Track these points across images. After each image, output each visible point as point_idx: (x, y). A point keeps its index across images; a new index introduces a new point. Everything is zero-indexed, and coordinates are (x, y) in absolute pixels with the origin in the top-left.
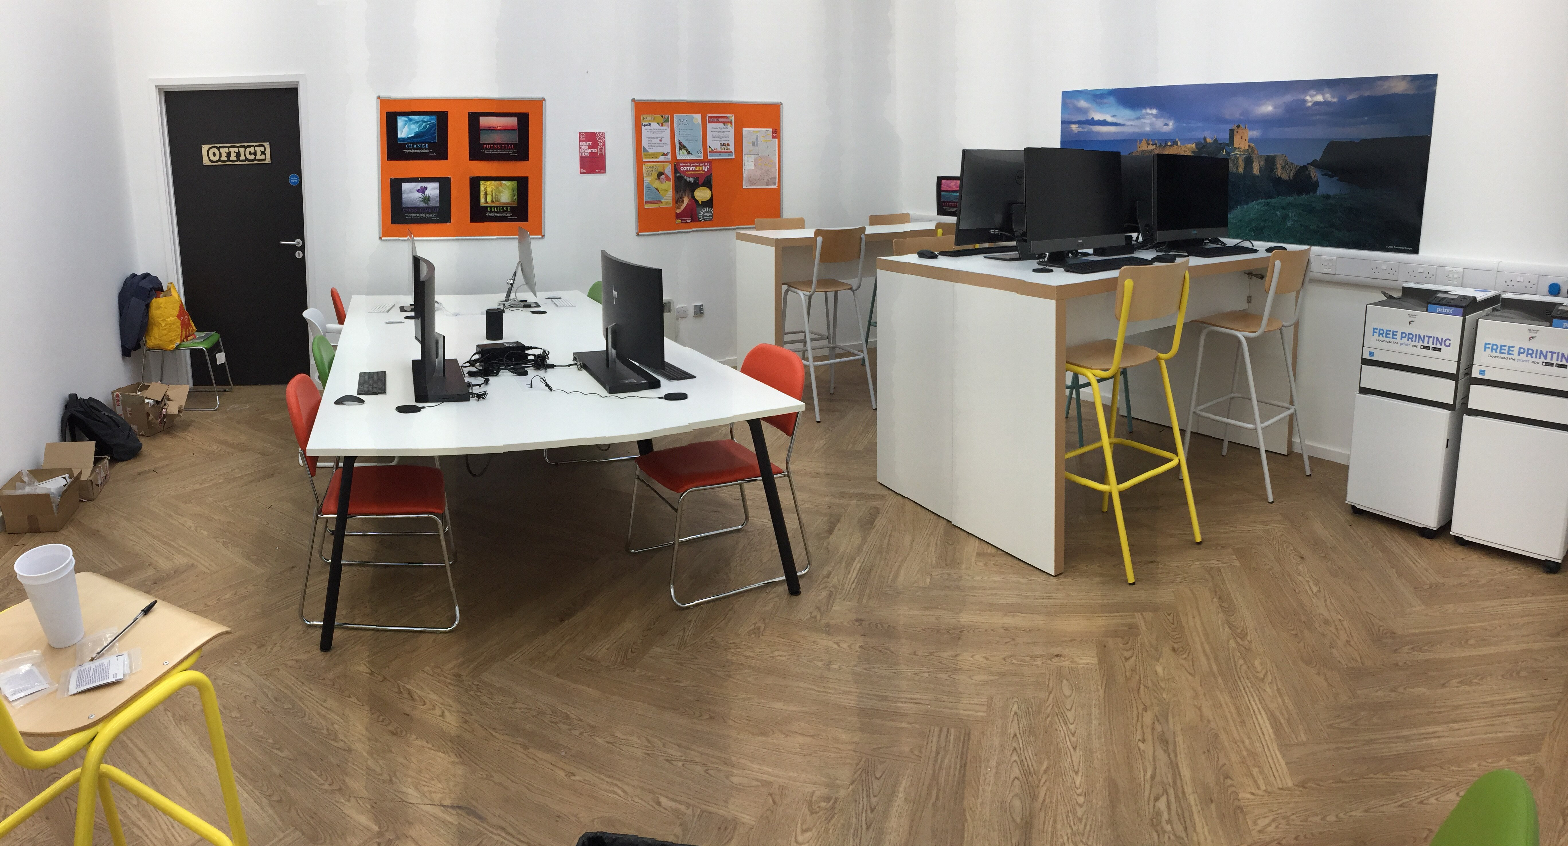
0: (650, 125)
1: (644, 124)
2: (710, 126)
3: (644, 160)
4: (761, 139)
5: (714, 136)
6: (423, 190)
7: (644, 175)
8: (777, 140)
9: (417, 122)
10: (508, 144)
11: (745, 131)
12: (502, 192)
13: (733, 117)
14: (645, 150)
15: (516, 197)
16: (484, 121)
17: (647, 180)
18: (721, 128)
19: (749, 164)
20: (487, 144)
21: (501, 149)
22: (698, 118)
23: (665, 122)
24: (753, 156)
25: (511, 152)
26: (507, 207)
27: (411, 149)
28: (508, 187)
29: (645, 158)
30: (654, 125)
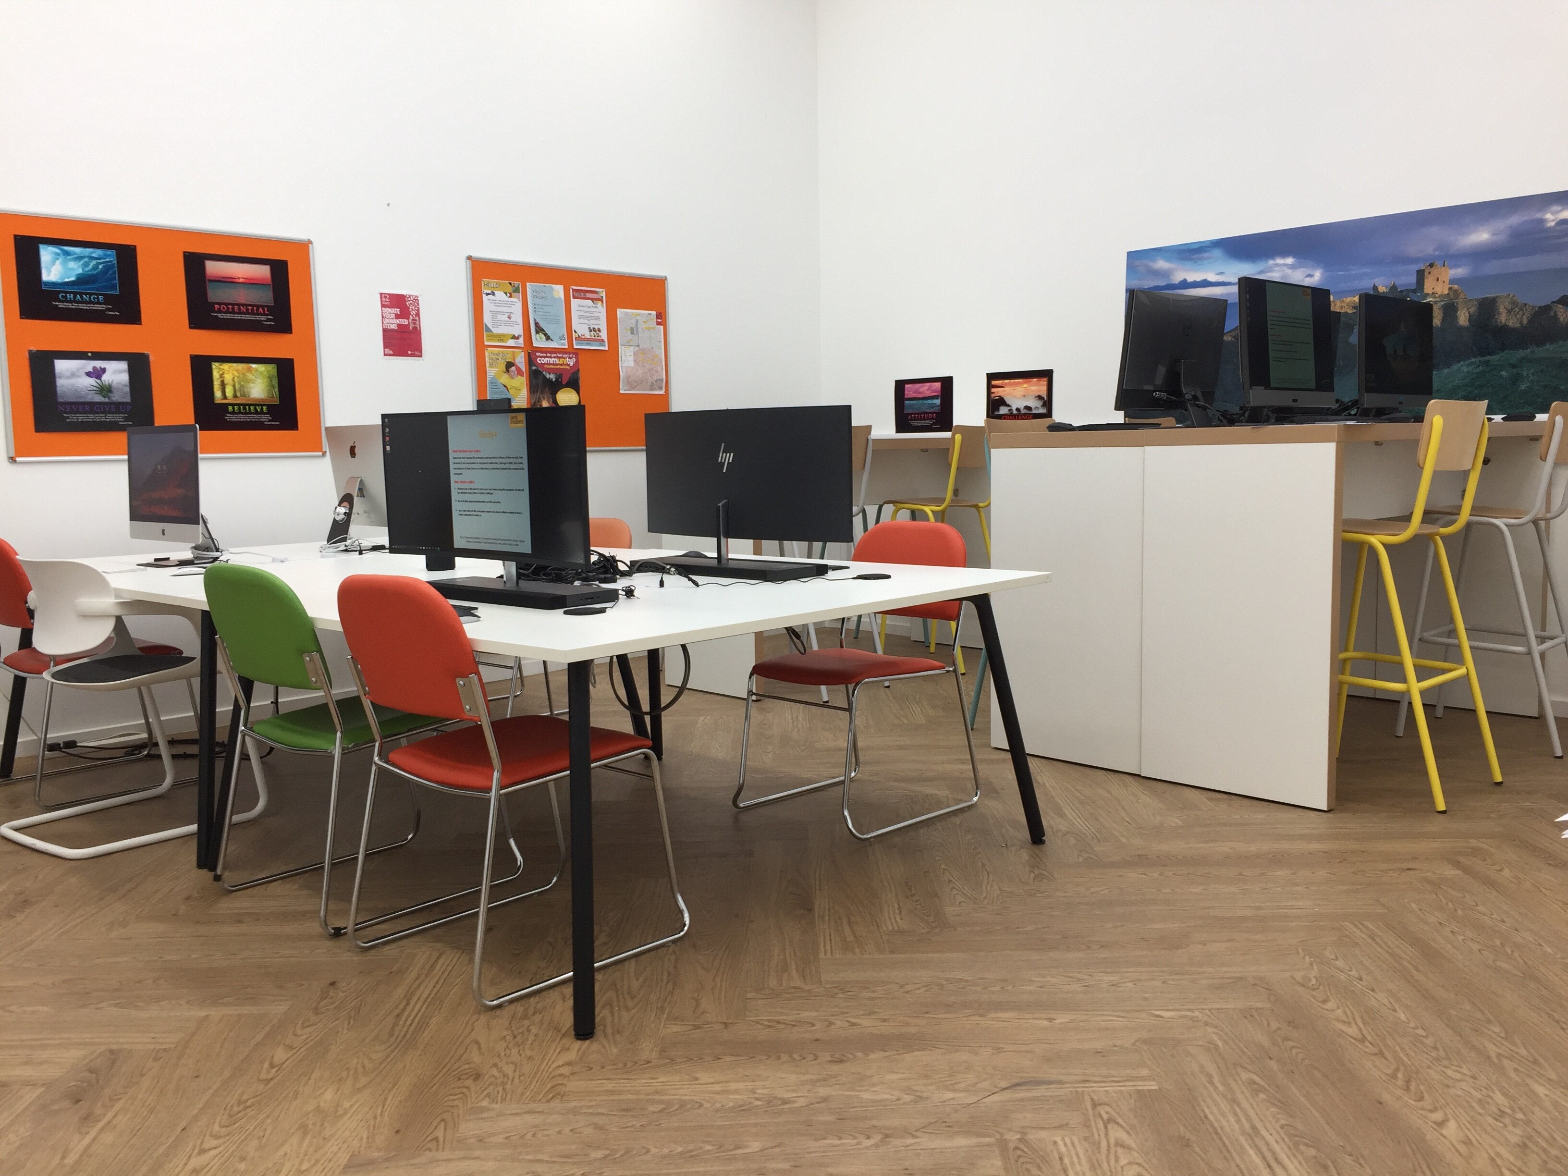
0: (493, 294)
1: (486, 291)
2: (575, 303)
3: (486, 343)
4: (641, 326)
5: (580, 317)
6: (97, 374)
7: (487, 364)
8: (662, 327)
9: (80, 258)
10: (258, 307)
11: (620, 312)
12: (253, 382)
13: (604, 293)
14: (488, 330)
15: (276, 390)
16: (213, 268)
17: (491, 372)
18: (589, 307)
19: (627, 360)
20: (220, 304)
21: (247, 313)
22: (558, 290)
23: (514, 292)
24: (632, 348)
25: (263, 318)
26: (262, 405)
27: (70, 302)
28: (261, 373)
29: (489, 340)
30: (500, 295)
